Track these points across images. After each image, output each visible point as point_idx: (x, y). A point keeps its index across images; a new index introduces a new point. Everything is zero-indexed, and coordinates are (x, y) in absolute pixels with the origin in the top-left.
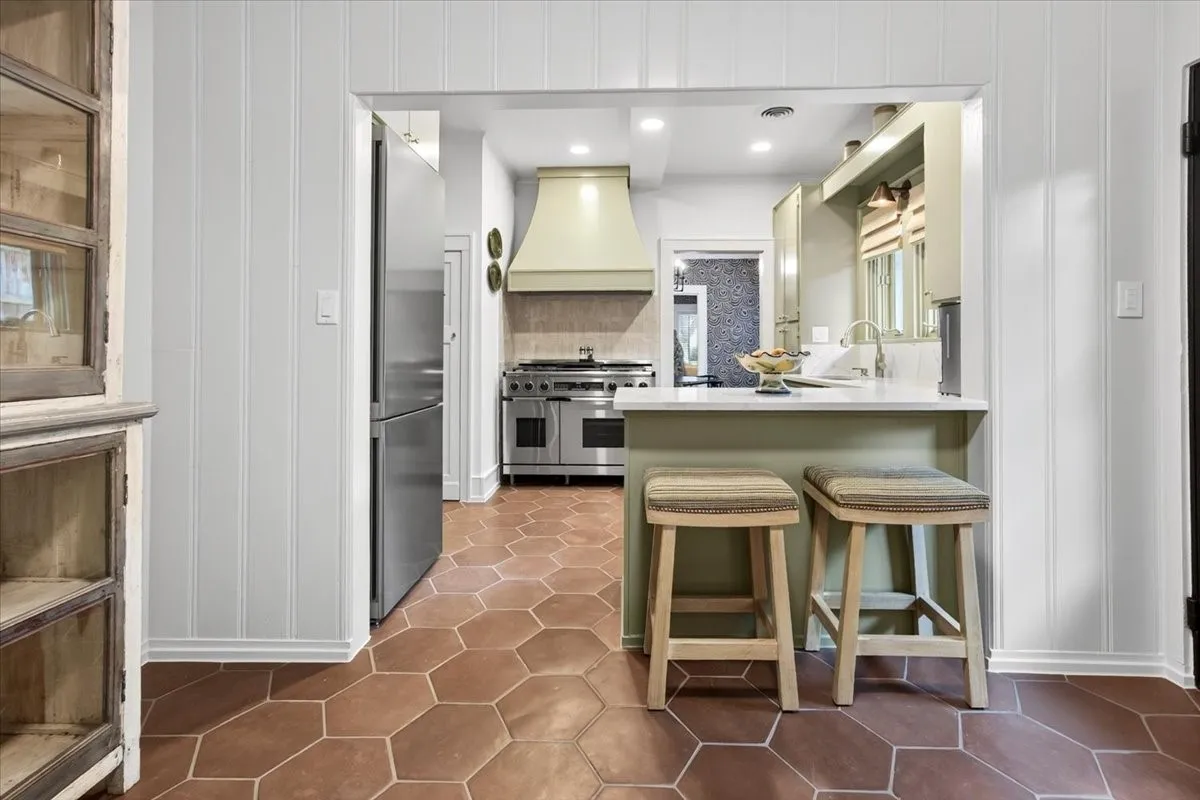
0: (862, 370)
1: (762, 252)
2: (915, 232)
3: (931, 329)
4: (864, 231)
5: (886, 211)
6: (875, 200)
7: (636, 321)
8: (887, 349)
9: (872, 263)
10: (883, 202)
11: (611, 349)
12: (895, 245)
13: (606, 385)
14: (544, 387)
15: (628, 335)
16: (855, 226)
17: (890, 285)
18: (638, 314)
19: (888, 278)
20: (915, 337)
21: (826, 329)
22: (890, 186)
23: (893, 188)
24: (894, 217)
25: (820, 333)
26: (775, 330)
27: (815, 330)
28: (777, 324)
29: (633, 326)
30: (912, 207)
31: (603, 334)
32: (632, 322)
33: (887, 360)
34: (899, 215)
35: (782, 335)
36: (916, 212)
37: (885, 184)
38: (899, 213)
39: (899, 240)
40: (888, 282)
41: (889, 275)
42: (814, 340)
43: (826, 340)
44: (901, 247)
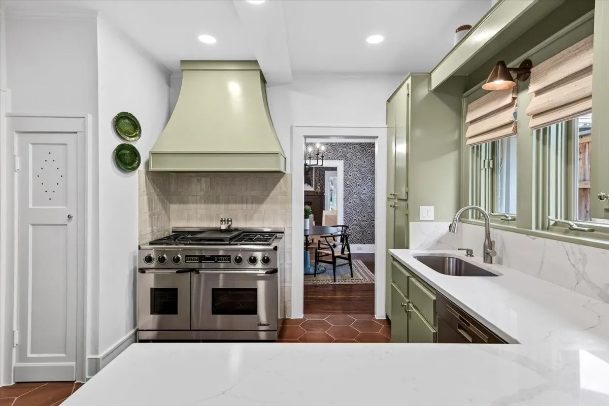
0: (468, 251)
1: (377, 137)
2: (536, 115)
3: (552, 223)
4: (470, 117)
5: (502, 93)
6: (491, 80)
7: (271, 194)
8: (496, 235)
9: (477, 148)
10: (500, 83)
11: (250, 218)
12: (509, 130)
13: (233, 258)
14: (177, 260)
15: (264, 207)
16: (460, 114)
17: (493, 169)
18: (274, 189)
19: (491, 162)
20: (534, 230)
21: (432, 207)
22: (508, 66)
23: (511, 69)
24: (508, 100)
25: (427, 212)
26: (387, 203)
27: (423, 209)
28: (388, 199)
29: (268, 199)
30: (533, 87)
31: (244, 206)
32: (268, 196)
33: (497, 247)
34: (514, 99)
35: (392, 209)
36: (538, 93)
37: (503, 64)
38: (514, 96)
39: (513, 126)
40: (491, 166)
41: (492, 159)
42: (421, 218)
43: (433, 218)
44: (515, 131)
